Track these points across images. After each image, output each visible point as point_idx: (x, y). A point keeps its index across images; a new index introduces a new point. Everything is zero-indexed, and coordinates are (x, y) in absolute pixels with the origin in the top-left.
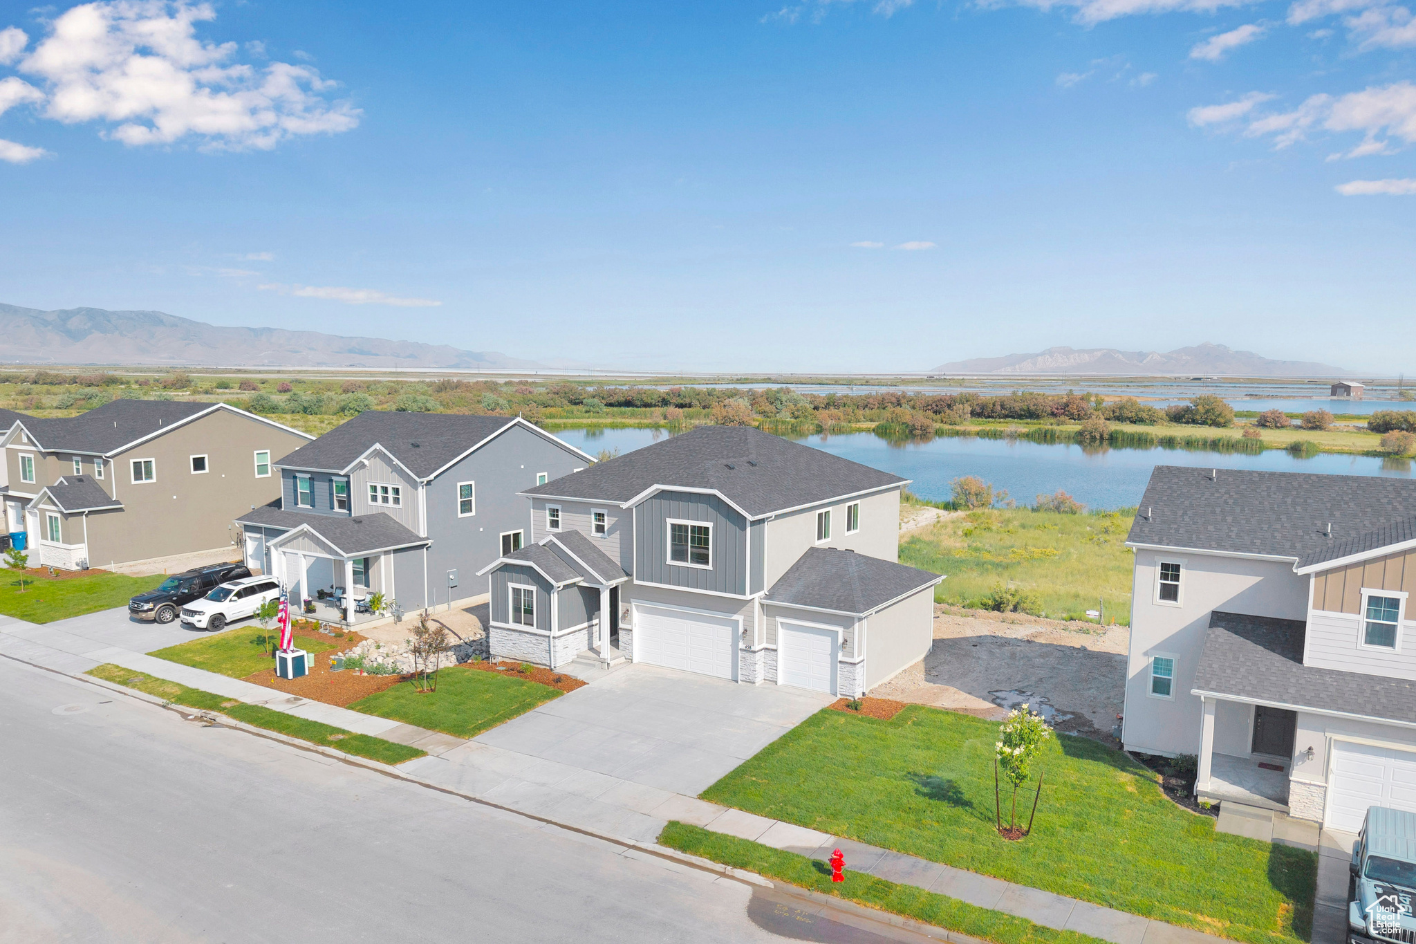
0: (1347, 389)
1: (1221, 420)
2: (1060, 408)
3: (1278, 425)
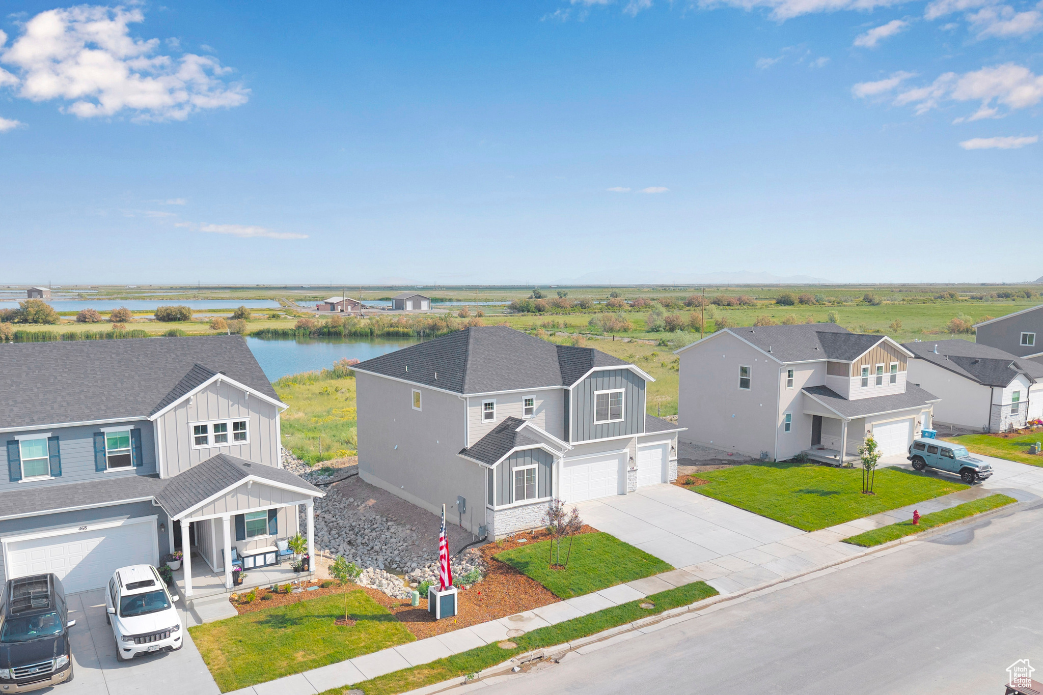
0: (40, 292)
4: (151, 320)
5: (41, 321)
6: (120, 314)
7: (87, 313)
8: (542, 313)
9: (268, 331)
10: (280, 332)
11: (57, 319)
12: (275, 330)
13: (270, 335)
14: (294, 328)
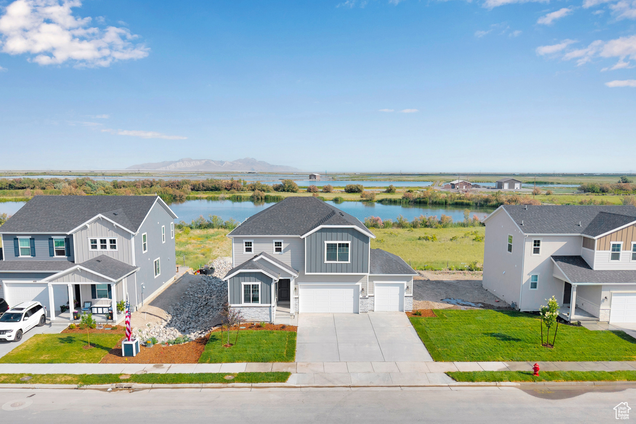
0: (315, 176)
1: (295, 190)
2: (229, 186)
3: (315, 191)
4: (342, 192)
5: (290, 191)
6: (327, 188)
7: (311, 187)
8: (604, 193)
9: (386, 200)
10: (393, 200)
11: (298, 190)
12: (390, 199)
13: (387, 202)
14: (401, 198)
